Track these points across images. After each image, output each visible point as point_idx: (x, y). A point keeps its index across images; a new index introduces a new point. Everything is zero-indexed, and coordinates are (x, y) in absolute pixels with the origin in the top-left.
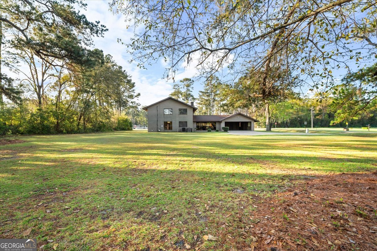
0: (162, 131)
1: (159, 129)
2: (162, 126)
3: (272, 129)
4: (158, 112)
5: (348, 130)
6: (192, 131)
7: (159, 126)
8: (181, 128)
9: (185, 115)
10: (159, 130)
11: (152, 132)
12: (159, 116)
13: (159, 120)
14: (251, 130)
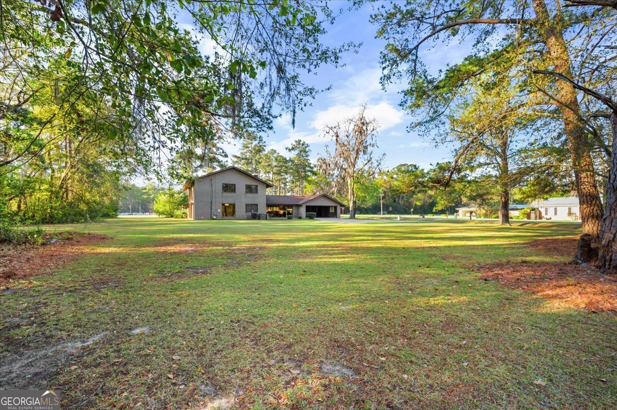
0: (218, 218)
1: (214, 215)
2: (219, 211)
3: (357, 216)
4: (214, 188)
5: (423, 217)
6: (266, 219)
7: (213, 211)
8: (250, 214)
9: (255, 195)
10: (215, 217)
11: (202, 219)
12: (214, 195)
13: (214, 201)
14: (337, 217)
